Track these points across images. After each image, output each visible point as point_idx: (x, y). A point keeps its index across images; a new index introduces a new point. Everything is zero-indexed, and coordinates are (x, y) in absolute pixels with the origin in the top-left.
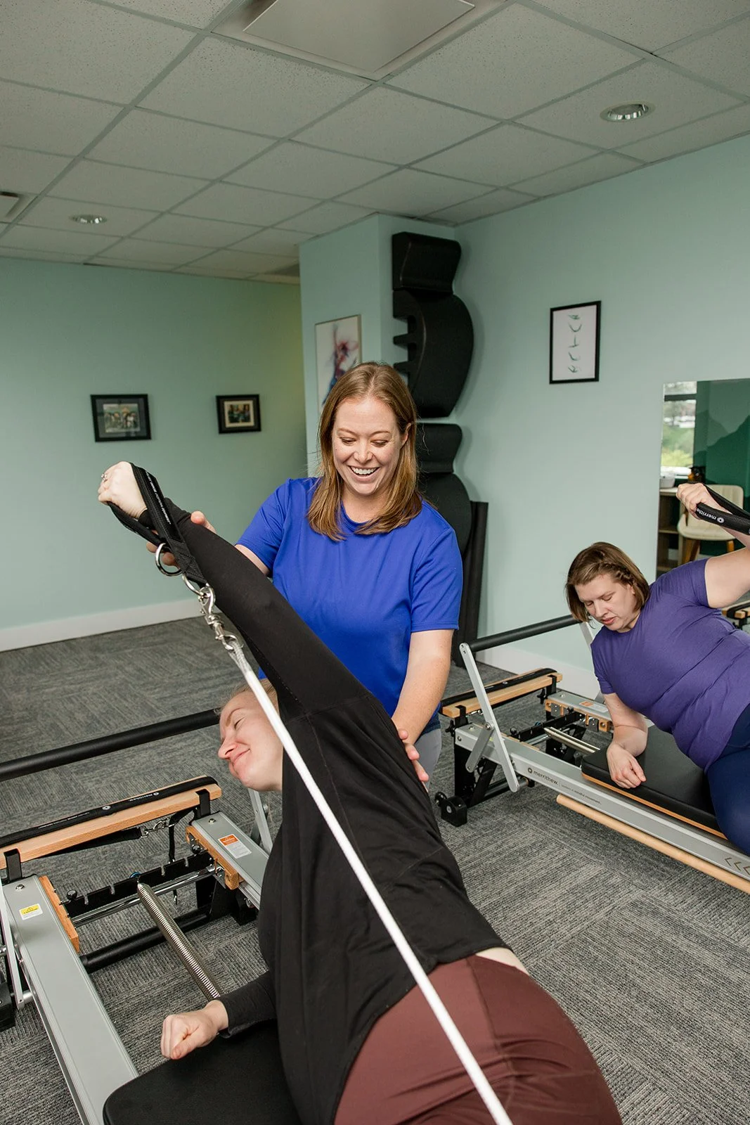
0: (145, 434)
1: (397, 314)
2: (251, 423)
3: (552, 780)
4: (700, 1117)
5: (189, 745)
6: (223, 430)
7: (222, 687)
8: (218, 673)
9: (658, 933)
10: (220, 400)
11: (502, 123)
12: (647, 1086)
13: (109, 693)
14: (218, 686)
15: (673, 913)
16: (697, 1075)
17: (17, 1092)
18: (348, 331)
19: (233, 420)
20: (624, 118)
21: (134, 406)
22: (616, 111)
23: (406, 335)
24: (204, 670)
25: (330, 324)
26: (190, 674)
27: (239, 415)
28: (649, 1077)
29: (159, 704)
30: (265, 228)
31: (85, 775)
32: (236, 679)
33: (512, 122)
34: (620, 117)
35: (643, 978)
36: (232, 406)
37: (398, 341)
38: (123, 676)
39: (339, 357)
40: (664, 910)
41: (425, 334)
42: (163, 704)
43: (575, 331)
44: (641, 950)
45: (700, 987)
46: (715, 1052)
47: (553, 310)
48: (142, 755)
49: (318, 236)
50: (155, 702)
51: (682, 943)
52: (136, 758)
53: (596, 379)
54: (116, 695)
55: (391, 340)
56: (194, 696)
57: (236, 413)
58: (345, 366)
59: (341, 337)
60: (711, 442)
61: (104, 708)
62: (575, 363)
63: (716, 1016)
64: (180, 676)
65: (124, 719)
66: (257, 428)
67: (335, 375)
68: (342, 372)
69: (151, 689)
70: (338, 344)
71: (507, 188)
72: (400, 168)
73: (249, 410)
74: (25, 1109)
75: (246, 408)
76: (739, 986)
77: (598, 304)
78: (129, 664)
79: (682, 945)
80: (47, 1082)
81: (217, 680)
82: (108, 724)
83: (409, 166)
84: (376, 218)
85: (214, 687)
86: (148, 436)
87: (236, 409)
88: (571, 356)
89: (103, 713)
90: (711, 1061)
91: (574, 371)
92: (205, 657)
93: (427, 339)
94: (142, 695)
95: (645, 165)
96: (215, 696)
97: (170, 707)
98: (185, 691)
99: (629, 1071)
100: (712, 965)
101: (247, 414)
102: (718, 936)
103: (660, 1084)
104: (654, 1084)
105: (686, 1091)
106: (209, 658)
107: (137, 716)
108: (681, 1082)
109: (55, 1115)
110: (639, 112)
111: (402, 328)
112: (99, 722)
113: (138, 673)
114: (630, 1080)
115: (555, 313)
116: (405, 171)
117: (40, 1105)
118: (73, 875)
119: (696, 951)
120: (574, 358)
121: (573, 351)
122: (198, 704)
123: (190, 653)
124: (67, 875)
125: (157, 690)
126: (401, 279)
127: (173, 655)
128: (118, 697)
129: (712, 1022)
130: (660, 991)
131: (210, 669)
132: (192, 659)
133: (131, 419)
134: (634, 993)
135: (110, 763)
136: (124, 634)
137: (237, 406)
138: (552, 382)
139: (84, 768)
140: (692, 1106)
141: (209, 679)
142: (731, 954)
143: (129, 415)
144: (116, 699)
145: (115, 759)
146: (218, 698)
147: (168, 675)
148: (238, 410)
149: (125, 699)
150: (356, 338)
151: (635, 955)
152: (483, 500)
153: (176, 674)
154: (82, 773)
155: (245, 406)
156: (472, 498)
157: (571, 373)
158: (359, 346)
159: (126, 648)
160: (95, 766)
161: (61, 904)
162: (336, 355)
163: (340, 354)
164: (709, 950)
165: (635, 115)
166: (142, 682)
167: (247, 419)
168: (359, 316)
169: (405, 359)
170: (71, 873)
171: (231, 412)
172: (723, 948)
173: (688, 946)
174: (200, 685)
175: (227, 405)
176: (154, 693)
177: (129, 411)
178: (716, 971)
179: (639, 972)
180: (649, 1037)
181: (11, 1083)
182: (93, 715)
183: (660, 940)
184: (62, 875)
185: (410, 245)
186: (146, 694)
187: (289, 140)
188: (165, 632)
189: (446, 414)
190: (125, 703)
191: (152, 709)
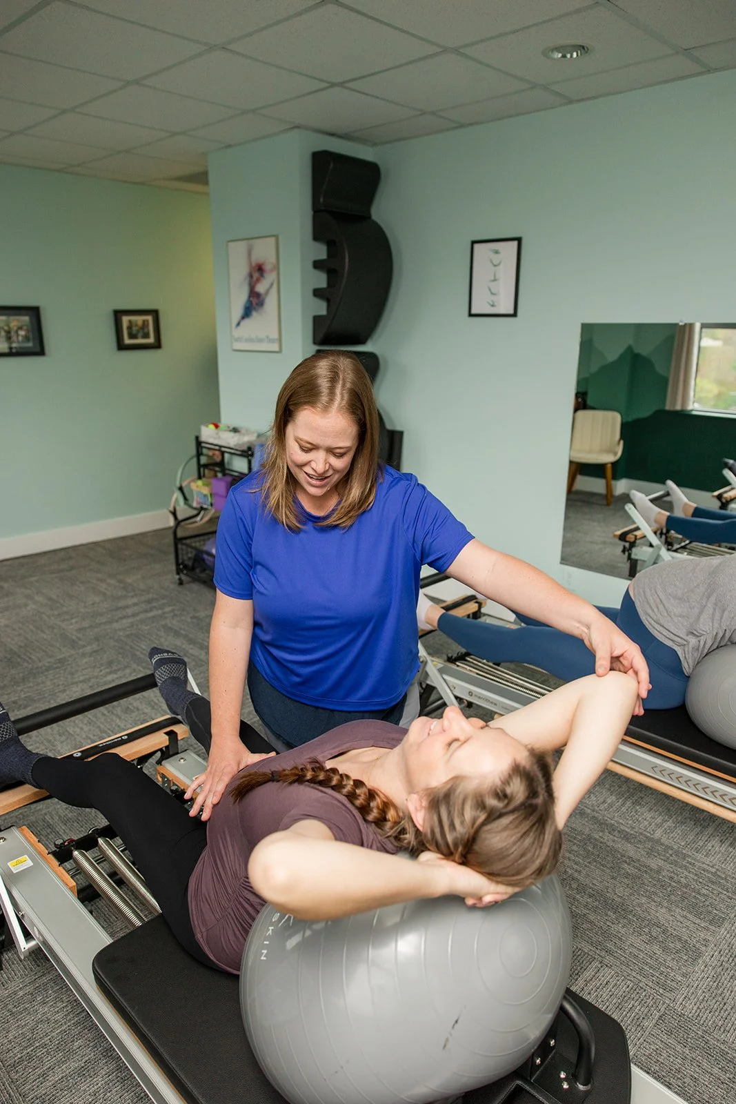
0: (38, 349)
1: (317, 237)
2: (151, 340)
3: (492, 703)
4: (641, 985)
5: (121, 677)
6: (121, 347)
7: (142, 616)
8: (135, 600)
9: (587, 831)
10: (118, 314)
11: (445, 50)
12: (596, 964)
13: (23, 624)
14: (138, 614)
15: (597, 812)
16: (635, 951)
17: (20, 1032)
18: (264, 251)
19: (132, 336)
20: (564, 56)
21: (26, 319)
22: (557, 49)
23: (324, 260)
24: (119, 598)
25: (245, 242)
26: (105, 603)
27: (138, 331)
28: (596, 957)
29: (80, 636)
30: (174, 134)
31: (18, 713)
32: (155, 607)
33: (456, 51)
34: (560, 55)
35: (580, 872)
36: (130, 321)
37: (317, 265)
38: (34, 607)
39: (255, 278)
40: (589, 811)
41: (347, 260)
42: (84, 635)
43: (495, 266)
44: (575, 848)
45: (627, 875)
46: (646, 930)
47: (473, 243)
48: (74, 689)
49: (230, 146)
50: (75, 633)
51: (607, 837)
52: (68, 692)
53: (515, 315)
54: (31, 627)
55: (310, 265)
56: (116, 626)
57: (134, 329)
58: (260, 288)
59: (258, 256)
60: (594, 368)
61: (22, 641)
62: (493, 298)
63: (644, 900)
64: (96, 605)
65: (45, 652)
66: (157, 345)
67: (250, 297)
68: (258, 295)
69: (68, 620)
70: (254, 264)
71: (433, 113)
72: (333, 85)
73: (148, 326)
74: (32, 1048)
75: (145, 323)
76: (658, 872)
77: (519, 240)
78: (37, 593)
79: (608, 840)
80: (48, 1020)
81: (136, 608)
82: (30, 658)
83: (341, 85)
84: (296, 132)
85: (134, 615)
86: (40, 351)
87: (134, 324)
88: (490, 290)
89: (21, 647)
90: (644, 938)
91: (493, 306)
92: (118, 584)
93: (349, 266)
94: (60, 626)
95: (570, 102)
96: (137, 625)
97: (92, 637)
98: (104, 621)
99: (579, 953)
100: (635, 857)
101: (146, 330)
102: (636, 830)
103: (606, 961)
104: (601, 962)
105: (628, 966)
106: (122, 585)
107: (60, 649)
108: (623, 959)
109: (65, 1050)
110: (579, 52)
111: (321, 252)
112: (19, 656)
113: (49, 603)
114: (581, 961)
115: (476, 246)
116: (337, 89)
117: (47, 1043)
118: (28, 816)
119: (621, 845)
120: (493, 291)
121: (492, 285)
122: (121, 634)
123: (102, 580)
124: (21, 816)
125: (74, 621)
126: (322, 200)
127: (82, 583)
128: (34, 629)
129: (640, 905)
130: (595, 882)
131: (125, 597)
132: (104, 586)
133: (22, 333)
134: (574, 886)
135: (41, 699)
136: (26, 560)
137: (136, 321)
138: (471, 315)
139: (14, 705)
140: (634, 977)
141: (127, 607)
142: (649, 845)
143: (20, 328)
144: (32, 631)
145: (46, 695)
146: (140, 626)
147: (83, 605)
148: (136, 325)
149: (42, 631)
150: (273, 259)
151: (570, 853)
152: (399, 428)
153: (91, 603)
154: (13, 711)
155: (144, 321)
156: (389, 427)
157: (490, 306)
158: (277, 268)
159: (31, 576)
160: (25, 702)
161: (49, 853)
162: (251, 276)
163: (256, 275)
164: (630, 843)
165: (575, 55)
166: (56, 613)
167: (146, 336)
168: (276, 237)
169: (323, 284)
170: (25, 814)
171: (130, 328)
172: (642, 840)
173: (614, 841)
174: (119, 614)
175: (125, 320)
176: (72, 624)
177: (20, 324)
178: (639, 860)
179: (575, 867)
180: (591, 922)
181: (12, 1024)
182: (11, 650)
183: (589, 837)
184: (16, 817)
185: (332, 165)
186: (64, 625)
187: (223, 48)
188: (70, 558)
189: (362, 341)
190: (42, 635)
191: (73, 641)
